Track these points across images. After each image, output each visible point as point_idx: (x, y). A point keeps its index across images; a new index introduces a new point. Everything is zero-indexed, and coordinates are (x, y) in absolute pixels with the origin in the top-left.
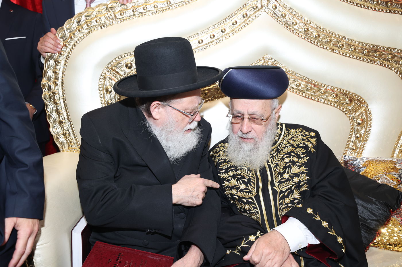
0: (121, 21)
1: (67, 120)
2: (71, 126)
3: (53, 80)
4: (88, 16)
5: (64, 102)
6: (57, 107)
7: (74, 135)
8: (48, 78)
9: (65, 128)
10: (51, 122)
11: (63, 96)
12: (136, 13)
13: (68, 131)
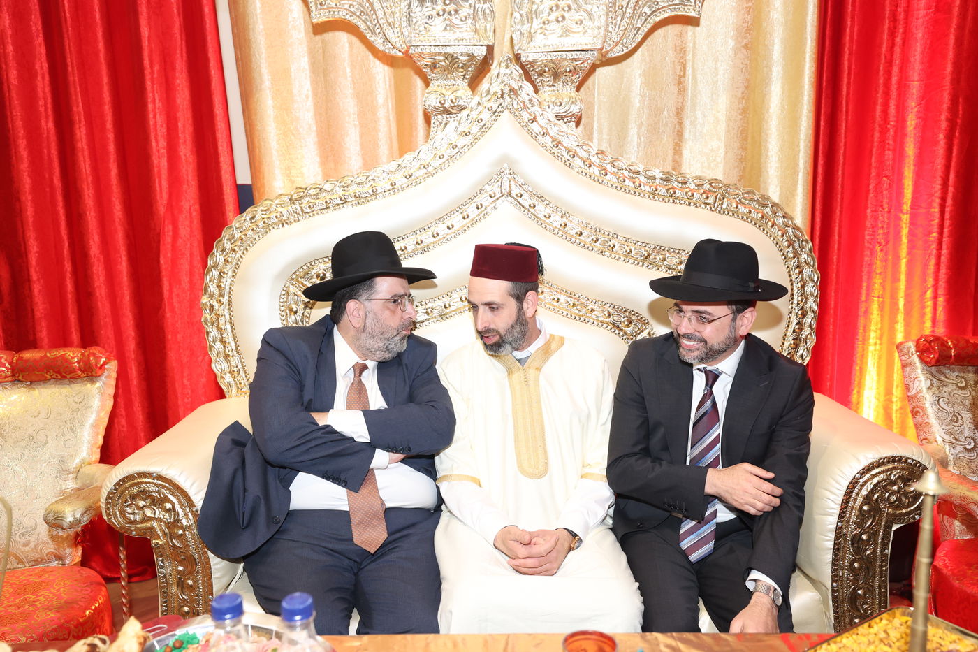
0: (310, 216)
1: (235, 352)
2: (241, 361)
3: (216, 297)
4: (265, 210)
5: (231, 327)
6: (222, 335)
7: (245, 373)
8: (210, 294)
9: (233, 364)
10: (213, 355)
11: (231, 319)
12: (330, 205)
13: (237, 367)
